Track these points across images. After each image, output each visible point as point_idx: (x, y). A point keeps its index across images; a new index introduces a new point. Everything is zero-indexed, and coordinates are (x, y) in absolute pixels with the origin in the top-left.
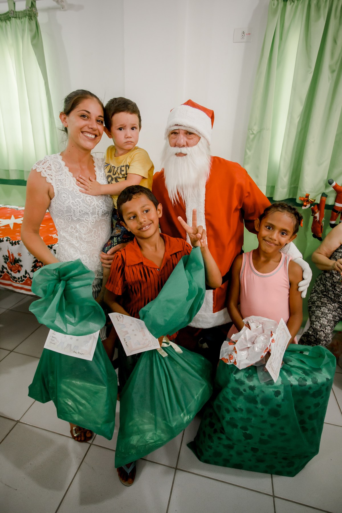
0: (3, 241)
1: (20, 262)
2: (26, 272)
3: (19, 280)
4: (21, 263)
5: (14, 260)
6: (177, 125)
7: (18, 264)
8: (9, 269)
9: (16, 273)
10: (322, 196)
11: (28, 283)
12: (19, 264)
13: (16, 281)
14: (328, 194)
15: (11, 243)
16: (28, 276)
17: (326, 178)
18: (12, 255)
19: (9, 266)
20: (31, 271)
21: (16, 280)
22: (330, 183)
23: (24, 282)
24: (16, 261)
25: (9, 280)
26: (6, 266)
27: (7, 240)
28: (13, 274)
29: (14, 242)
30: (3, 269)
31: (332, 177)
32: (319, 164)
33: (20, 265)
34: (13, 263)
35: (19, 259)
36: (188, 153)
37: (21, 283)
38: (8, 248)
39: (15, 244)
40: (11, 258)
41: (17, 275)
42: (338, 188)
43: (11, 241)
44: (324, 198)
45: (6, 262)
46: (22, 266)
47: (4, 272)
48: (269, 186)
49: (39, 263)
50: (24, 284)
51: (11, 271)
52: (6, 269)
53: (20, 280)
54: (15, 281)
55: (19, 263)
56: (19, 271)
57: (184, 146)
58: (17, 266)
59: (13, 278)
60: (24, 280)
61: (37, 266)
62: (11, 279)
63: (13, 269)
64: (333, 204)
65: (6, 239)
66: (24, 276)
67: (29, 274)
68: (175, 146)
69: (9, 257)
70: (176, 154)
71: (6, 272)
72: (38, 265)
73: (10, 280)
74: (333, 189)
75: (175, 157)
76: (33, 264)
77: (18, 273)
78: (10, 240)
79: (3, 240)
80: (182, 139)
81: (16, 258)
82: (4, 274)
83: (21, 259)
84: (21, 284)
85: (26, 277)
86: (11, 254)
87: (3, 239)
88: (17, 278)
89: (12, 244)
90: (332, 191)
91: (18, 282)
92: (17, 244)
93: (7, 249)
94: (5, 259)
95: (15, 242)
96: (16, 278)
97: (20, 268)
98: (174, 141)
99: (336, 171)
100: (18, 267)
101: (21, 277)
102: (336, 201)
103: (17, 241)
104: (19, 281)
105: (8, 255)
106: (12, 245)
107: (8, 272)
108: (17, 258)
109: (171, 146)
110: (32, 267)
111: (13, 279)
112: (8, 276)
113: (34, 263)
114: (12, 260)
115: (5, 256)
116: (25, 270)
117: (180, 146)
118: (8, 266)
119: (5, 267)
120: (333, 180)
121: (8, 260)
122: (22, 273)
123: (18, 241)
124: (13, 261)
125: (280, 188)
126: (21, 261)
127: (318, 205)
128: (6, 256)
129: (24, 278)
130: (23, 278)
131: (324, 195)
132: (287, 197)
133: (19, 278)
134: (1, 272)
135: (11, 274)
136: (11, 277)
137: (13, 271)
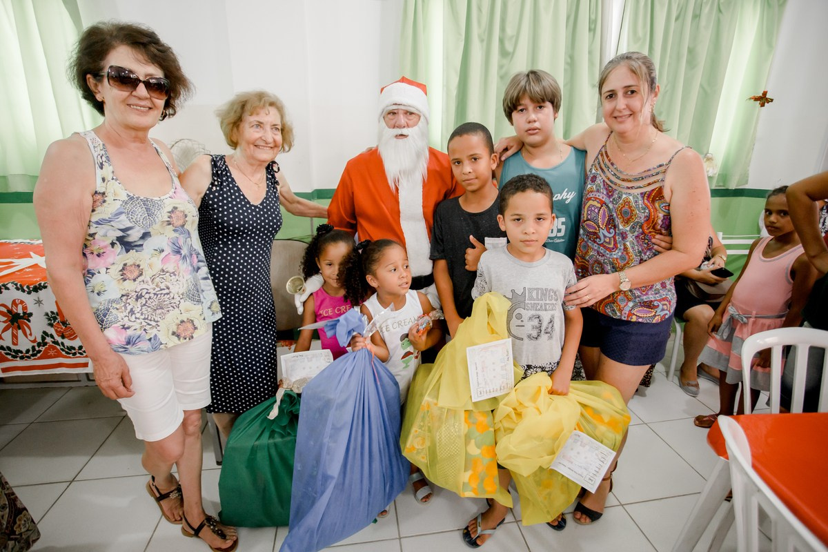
0: (45, 287)
3: (80, 351)
6: (396, 104)
8: (59, 335)
9: (74, 339)
13: (75, 354)
19: (59, 330)
21: (73, 351)
25: (58, 355)
26: (51, 331)
28: (67, 343)
30: (43, 338)
36: (410, 134)
45: (51, 325)
47: (45, 344)
51: (63, 337)
52: (52, 336)
54: (71, 355)
57: (404, 127)
59: (66, 350)
62: (64, 353)
63: (66, 334)
68: (394, 127)
69: (59, 313)
70: (396, 136)
71: (51, 343)
73: (61, 356)
75: (395, 139)
80: (402, 119)
82: (47, 347)
88: (77, 348)
91: (78, 355)
94: (49, 319)
96: (74, 348)
98: (393, 122)
104: (80, 353)
105: (55, 310)
107: (56, 343)
109: (389, 127)
111: (67, 353)
112: (56, 348)
115: (50, 314)
117: (399, 127)
118: (56, 331)
119: (49, 333)
121: (55, 319)
128: (52, 313)
134: (39, 345)
135: (63, 344)
136: (62, 349)
137: (67, 337)
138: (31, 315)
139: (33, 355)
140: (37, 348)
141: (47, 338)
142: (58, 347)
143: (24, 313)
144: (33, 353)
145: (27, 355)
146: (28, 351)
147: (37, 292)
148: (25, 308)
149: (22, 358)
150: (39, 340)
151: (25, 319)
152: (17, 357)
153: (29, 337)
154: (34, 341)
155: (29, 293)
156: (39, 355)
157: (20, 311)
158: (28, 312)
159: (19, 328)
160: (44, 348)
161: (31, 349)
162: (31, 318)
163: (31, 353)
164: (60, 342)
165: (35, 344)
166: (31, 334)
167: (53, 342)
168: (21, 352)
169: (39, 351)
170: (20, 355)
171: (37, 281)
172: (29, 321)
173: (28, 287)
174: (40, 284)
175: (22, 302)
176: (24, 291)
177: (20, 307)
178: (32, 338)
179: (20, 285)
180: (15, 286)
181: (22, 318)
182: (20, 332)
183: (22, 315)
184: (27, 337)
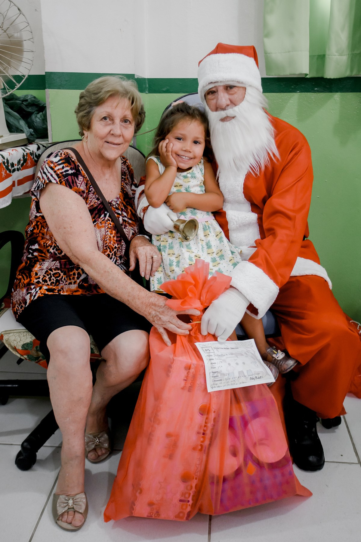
48: (314, 56)
125: (337, 54)
132: (347, 74)
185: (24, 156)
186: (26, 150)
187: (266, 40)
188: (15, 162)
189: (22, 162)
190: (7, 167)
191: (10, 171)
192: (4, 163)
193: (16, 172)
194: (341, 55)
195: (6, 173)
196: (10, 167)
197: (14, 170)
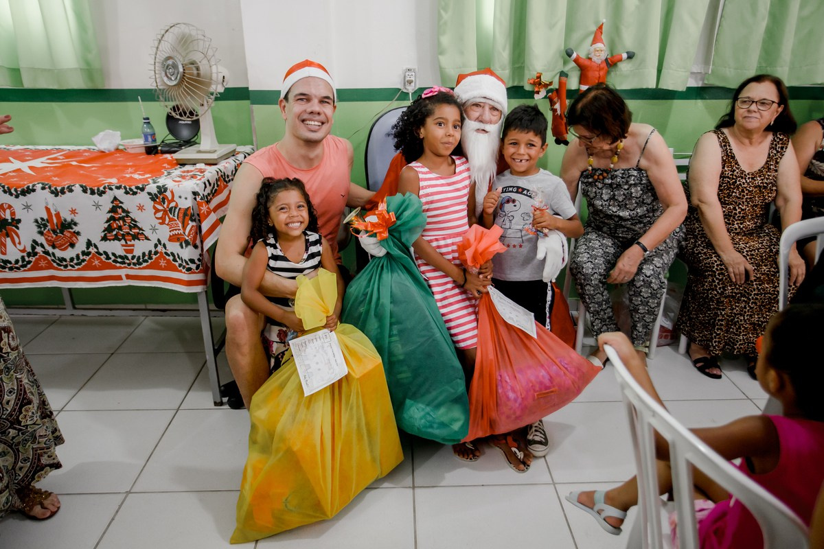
0: (34, 190)
1: (74, 227)
2: (89, 244)
3: (72, 263)
4: (76, 229)
5: (62, 223)
7: (70, 230)
8: (49, 245)
9: (65, 249)
10: (560, 76)
11: (94, 264)
12: (72, 231)
13: (66, 266)
14: (569, 74)
15: (52, 192)
16: (93, 250)
17: (563, 47)
18: (58, 215)
19: (50, 238)
20: (100, 239)
21: (64, 263)
22: (570, 55)
23: (83, 264)
24: (66, 226)
25: (50, 267)
26: (41, 239)
27: (43, 188)
28: (59, 253)
29: (59, 189)
30: (33, 248)
31: (572, 45)
32: (551, 26)
33: (74, 232)
34: (58, 231)
35: (72, 220)
37: (77, 267)
38: (47, 203)
39: (63, 192)
40: (55, 221)
41: (69, 254)
42: (581, 61)
43: (53, 189)
44: (564, 79)
45: (41, 233)
46: (78, 233)
47: (35, 254)
49: (117, 222)
50: (84, 269)
51: (54, 247)
52: (42, 246)
53: (75, 261)
54: (62, 268)
55: (72, 228)
56: (72, 245)
58: (69, 235)
59: (58, 262)
60: (83, 260)
61: (113, 228)
62: (55, 264)
63: (57, 243)
64: (577, 88)
65: (40, 185)
66: (84, 253)
67: (96, 247)
69: (50, 220)
71: (42, 254)
72: (115, 225)
73: (53, 268)
74: (573, 64)
76: (106, 225)
77: (70, 248)
78: (50, 188)
79: (35, 188)
81: (65, 220)
82: (37, 257)
83: (76, 219)
84: (78, 270)
85: (89, 253)
86: (53, 213)
87: (34, 186)
88: (68, 260)
89: (56, 193)
90: (573, 68)
91: (69, 268)
92: (67, 192)
93: (44, 205)
94: (39, 227)
95: (63, 189)
96: (65, 260)
97: (74, 238)
99: (576, 36)
100: (71, 238)
101: (78, 256)
102: (581, 82)
103: (66, 186)
104: (71, 266)
105: (45, 217)
106: (57, 195)
107: (47, 253)
108: (69, 220)
110: (104, 231)
111: (58, 264)
112: (46, 259)
113: (107, 222)
114: (57, 226)
115: (40, 221)
116: (86, 241)
118: (47, 239)
119: (39, 242)
120: (573, 49)
121: (45, 226)
122: (81, 246)
123: (68, 187)
124: (59, 226)
126: (75, 224)
127: (557, 90)
128: (42, 219)
129: (84, 257)
130: (81, 257)
131: (563, 74)
133: (72, 259)
134: (29, 255)
135: (53, 254)
136: (53, 260)
137: (58, 247)
138: (19, 221)
139: (22, 266)
140: (27, 259)
141: (37, 247)
142: (49, 258)
143: (13, 219)
144: (23, 264)
145: (17, 266)
146: (17, 261)
147: (25, 195)
148: (13, 214)
149: (11, 269)
150: (29, 249)
151: (13, 226)
152: (5, 268)
153: (18, 245)
154: (23, 251)
155: (17, 197)
156: (29, 266)
157: (8, 216)
158: (16, 218)
159: (8, 235)
160: (34, 259)
161: (20, 260)
162: (19, 225)
163: (20, 263)
164: (51, 252)
165: (25, 254)
166: (20, 243)
167: (44, 252)
168: (10, 263)
169: (29, 262)
170: (9, 265)
171: (25, 185)
172: (18, 228)
173: (16, 190)
174: (28, 187)
175: (10, 207)
176: (11, 194)
177: (8, 212)
178: (21, 247)
179: (8, 188)
180: (2, 189)
181: (10, 224)
182: (8, 240)
183: (10, 221)
184: (15, 245)
185: (235, 167)
186: (237, 161)
187: (441, 57)
188: (230, 174)
189: (234, 172)
190: (224, 179)
191: (227, 183)
192: (222, 176)
193: (231, 182)
194: (503, 70)
195: (224, 184)
196: (226, 179)
197: (229, 181)
